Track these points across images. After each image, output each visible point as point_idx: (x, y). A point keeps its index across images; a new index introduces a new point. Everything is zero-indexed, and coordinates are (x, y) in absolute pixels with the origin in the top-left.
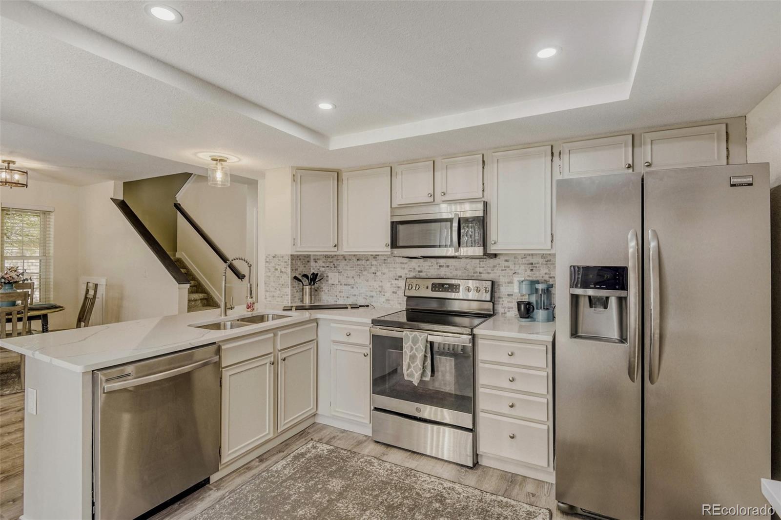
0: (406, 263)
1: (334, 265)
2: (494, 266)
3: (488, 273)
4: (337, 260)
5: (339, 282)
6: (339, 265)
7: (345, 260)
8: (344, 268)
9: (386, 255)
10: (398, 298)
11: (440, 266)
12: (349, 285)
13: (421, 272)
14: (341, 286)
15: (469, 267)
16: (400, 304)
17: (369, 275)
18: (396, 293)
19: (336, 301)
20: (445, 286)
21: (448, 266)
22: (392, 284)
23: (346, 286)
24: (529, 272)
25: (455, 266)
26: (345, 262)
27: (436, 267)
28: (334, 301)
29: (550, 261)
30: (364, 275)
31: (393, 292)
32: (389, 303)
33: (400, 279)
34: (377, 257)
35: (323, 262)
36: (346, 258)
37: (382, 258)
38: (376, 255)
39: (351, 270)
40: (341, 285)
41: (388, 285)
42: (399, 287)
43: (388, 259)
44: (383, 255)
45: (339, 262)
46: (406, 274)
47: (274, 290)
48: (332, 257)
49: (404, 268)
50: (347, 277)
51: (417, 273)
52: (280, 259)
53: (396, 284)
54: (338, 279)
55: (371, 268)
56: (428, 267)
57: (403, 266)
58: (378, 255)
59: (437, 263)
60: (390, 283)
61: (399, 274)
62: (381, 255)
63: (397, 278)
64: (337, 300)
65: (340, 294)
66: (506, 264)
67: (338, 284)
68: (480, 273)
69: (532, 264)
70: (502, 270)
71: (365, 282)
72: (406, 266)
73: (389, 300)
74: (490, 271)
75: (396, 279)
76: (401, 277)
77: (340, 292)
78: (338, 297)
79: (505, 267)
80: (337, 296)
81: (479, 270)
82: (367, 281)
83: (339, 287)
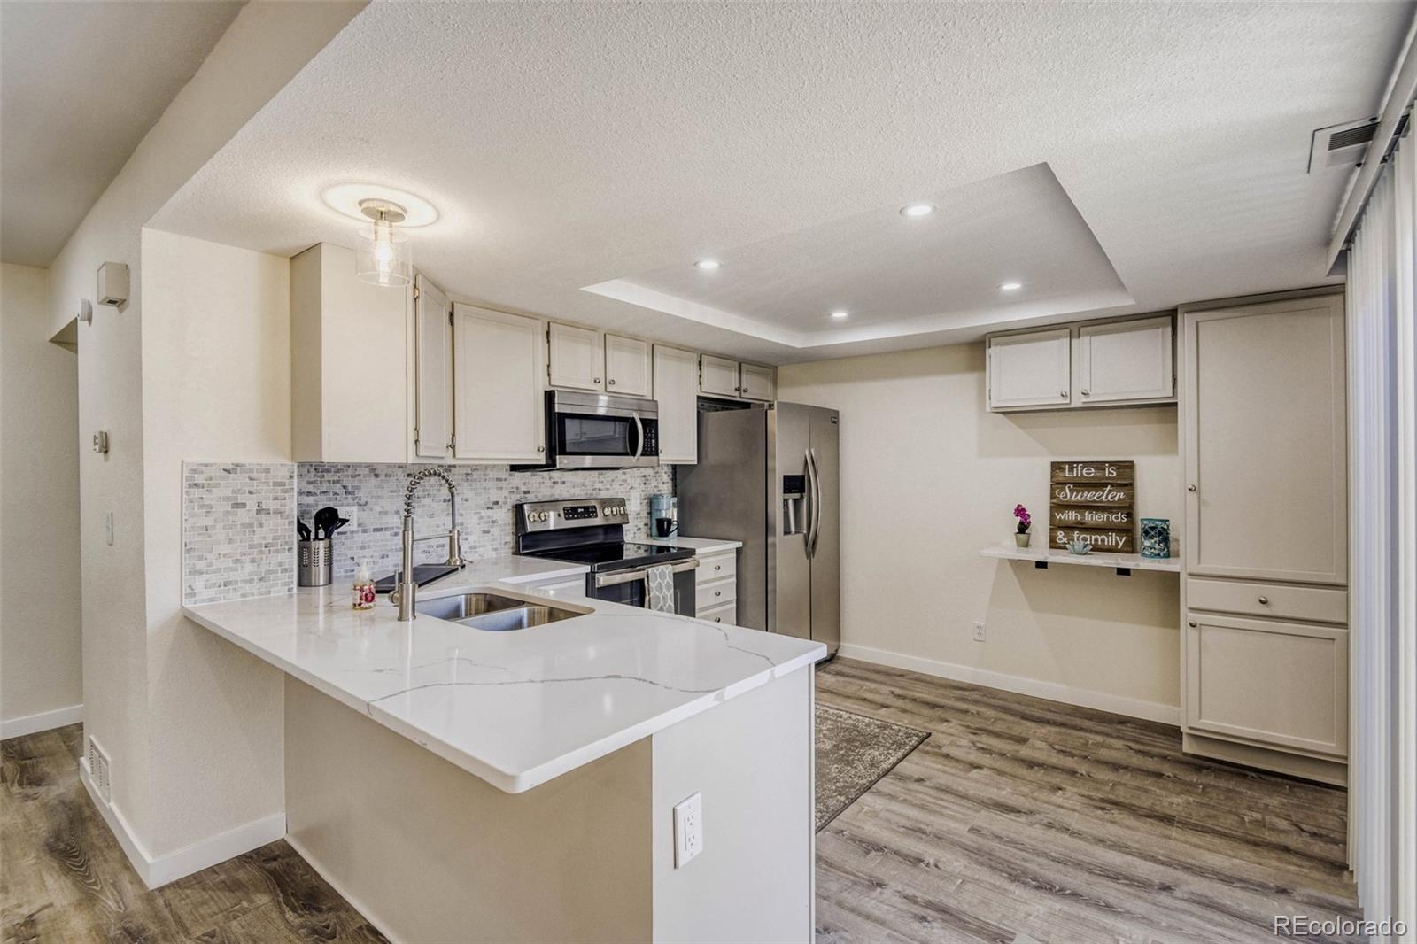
0: (505, 480)
1: (344, 487)
2: (613, 480)
3: (608, 489)
4: (354, 476)
5: (359, 525)
6: (359, 488)
7: (377, 476)
8: (375, 494)
9: (469, 466)
10: (492, 540)
11: (554, 483)
12: (386, 529)
13: (528, 492)
14: (365, 534)
15: (587, 483)
16: (496, 549)
17: (434, 504)
18: (488, 532)
19: (353, 571)
20: (580, 510)
21: (564, 483)
22: (481, 518)
23: (378, 534)
24: (643, 486)
25: (571, 482)
26: (373, 481)
27: (549, 483)
28: (346, 572)
29: (657, 473)
30: (424, 506)
31: (484, 532)
32: (477, 552)
33: (495, 506)
34: (452, 469)
35: (309, 483)
36: (377, 472)
37: (461, 472)
38: (450, 466)
39: (392, 497)
40: (365, 531)
41: (475, 519)
42: (493, 522)
43: (474, 473)
44: (464, 466)
45: (360, 481)
46: (505, 498)
47: (231, 565)
48: (338, 471)
49: (502, 488)
50: (380, 513)
51: (522, 495)
52: (254, 475)
53: (489, 517)
54: (359, 519)
55: (439, 490)
56: (538, 485)
57: (500, 484)
58: (454, 466)
59: (550, 478)
60: (478, 515)
61: (494, 499)
62: (460, 466)
63: (491, 505)
64: (356, 568)
65: (361, 552)
66: (624, 477)
67: (357, 532)
68: (600, 490)
69: (645, 476)
70: (621, 485)
71: (427, 518)
72: (504, 484)
73: (476, 547)
74: (609, 487)
75: (488, 508)
76: (497, 503)
77: (363, 548)
78: (356, 560)
79: (623, 481)
80: (353, 558)
81: (598, 485)
82: (431, 516)
83: (360, 538)
